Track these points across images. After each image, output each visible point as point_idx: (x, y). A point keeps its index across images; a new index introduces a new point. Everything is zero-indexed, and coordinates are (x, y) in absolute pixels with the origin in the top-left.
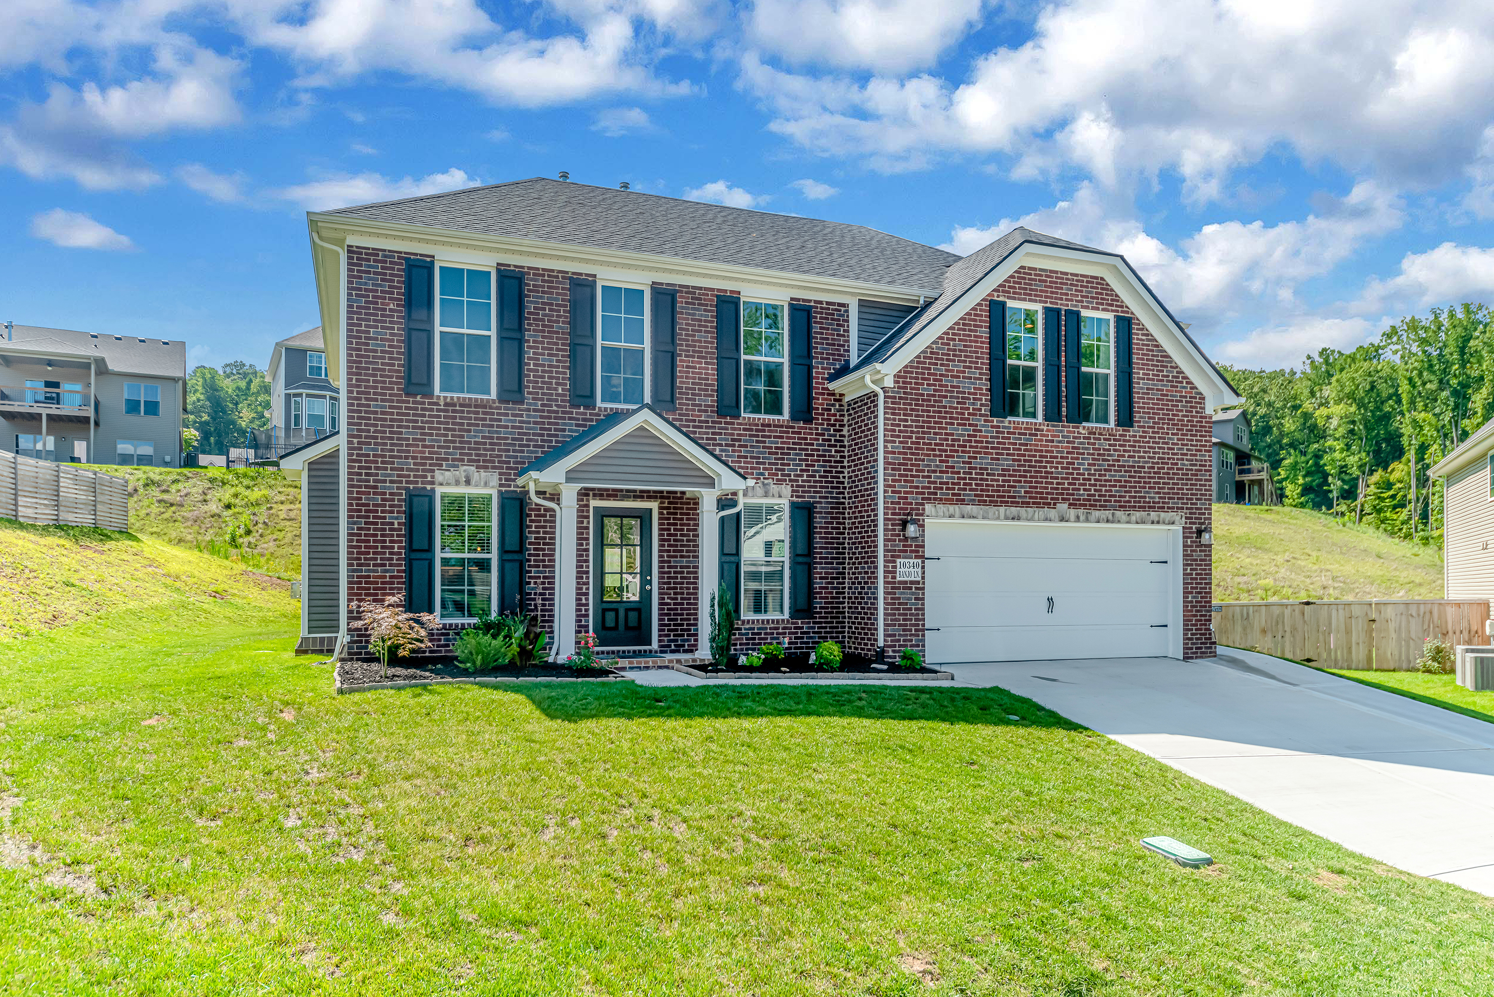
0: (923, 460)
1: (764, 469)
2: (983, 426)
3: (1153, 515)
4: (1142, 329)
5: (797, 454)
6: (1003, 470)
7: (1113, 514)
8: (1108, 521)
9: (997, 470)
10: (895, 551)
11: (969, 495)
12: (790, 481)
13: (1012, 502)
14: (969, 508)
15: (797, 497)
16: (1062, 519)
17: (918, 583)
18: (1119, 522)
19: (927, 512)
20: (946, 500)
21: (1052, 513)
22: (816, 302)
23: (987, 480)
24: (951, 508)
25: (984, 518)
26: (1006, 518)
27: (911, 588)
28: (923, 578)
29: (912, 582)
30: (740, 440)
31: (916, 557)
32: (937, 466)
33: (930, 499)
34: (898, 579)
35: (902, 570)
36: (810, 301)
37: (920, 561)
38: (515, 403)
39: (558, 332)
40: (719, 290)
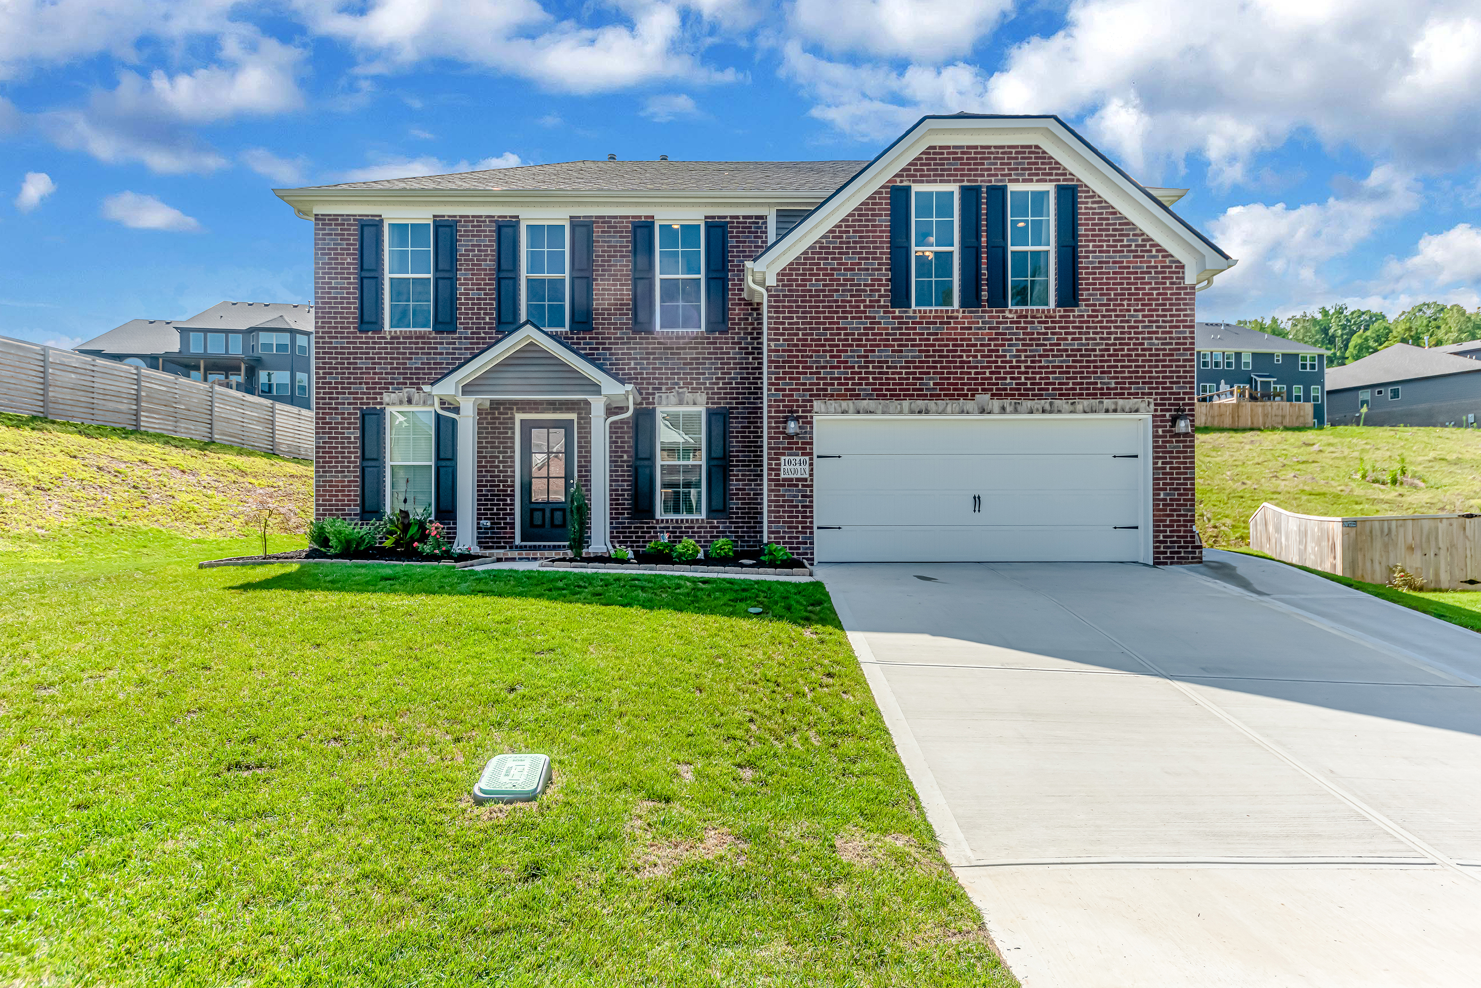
0: (811, 357)
1: (679, 379)
2: (882, 318)
3: (1108, 403)
4: (1093, 197)
5: (713, 364)
6: (906, 362)
7: (1051, 404)
8: (1044, 411)
9: (901, 362)
10: (779, 448)
11: (865, 390)
12: (705, 388)
13: (918, 395)
14: (864, 404)
15: (712, 403)
16: (983, 411)
17: (806, 480)
18: (1059, 411)
19: (815, 409)
20: (838, 395)
21: (970, 405)
22: (731, 217)
23: (887, 373)
24: (844, 404)
25: (883, 413)
26: (912, 412)
27: (797, 486)
28: (811, 475)
29: (798, 480)
30: (654, 353)
31: (803, 454)
32: (827, 362)
33: (819, 395)
34: (782, 476)
35: (787, 467)
36: (725, 217)
37: (807, 458)
38: (448, 332)
39: (486, 270)
40: (633, 217)
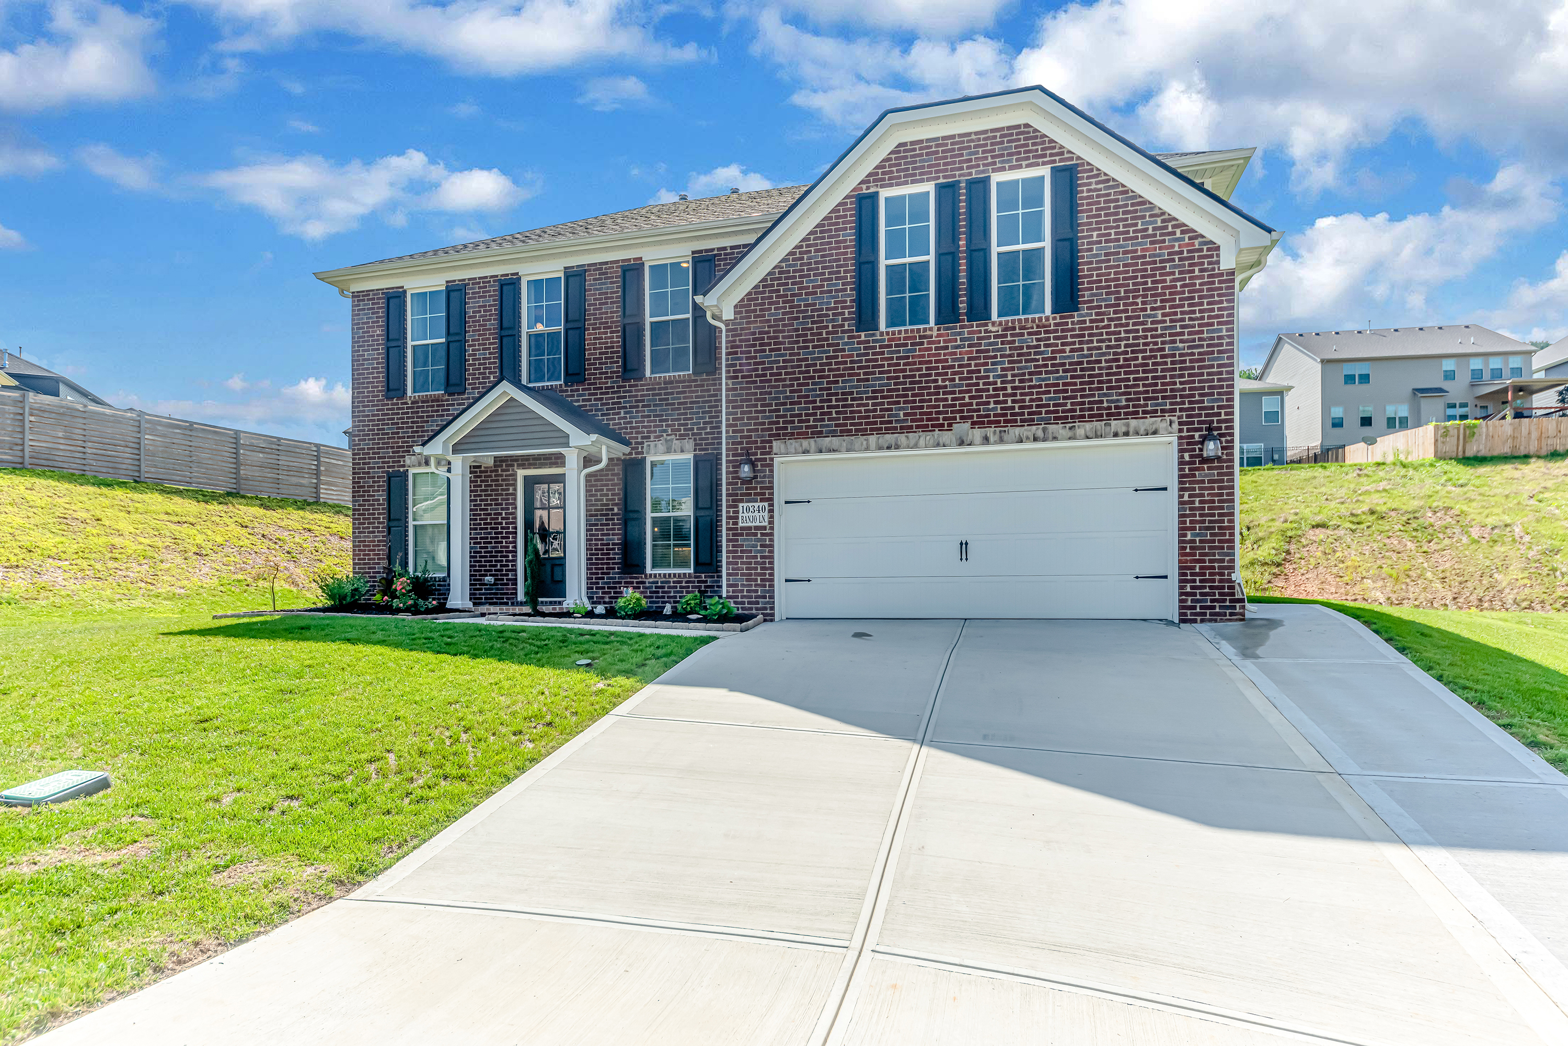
0: (770, 393)
1: (667, 426)
2: (846, 344)
3: (1116, 425)
5: (700, 408)
6: (873, 392)
7: (1044, 430)
8: (1035, 439)
9: (867, 392)
10: (737, 495)
11: (827, 426)
12: (693, 434)
13: (886, 429)
14: (826, 442)
15: (700, 450)
16: (961, 443)
17: (764, 528)
18: (1055, 438)
19: (775, 450)
20: (798, 434)
21: (946, 436)
22: (719, 249)
23: (852, 406)
24: (805, 443)
25: (848, 450)
26: (880, 448)
27: (756, 535)
28: (771, 522)
29: (757, 528)
30: (643, 401)
31: (762, 500)
32: (787, 398)
33: (779, 435)
34: (740, 524)
35: (746, 514)
36: (713, 250)
37: (766, 504)
38: (459, 394)
39: (490, 329)
40: (623, 261)
